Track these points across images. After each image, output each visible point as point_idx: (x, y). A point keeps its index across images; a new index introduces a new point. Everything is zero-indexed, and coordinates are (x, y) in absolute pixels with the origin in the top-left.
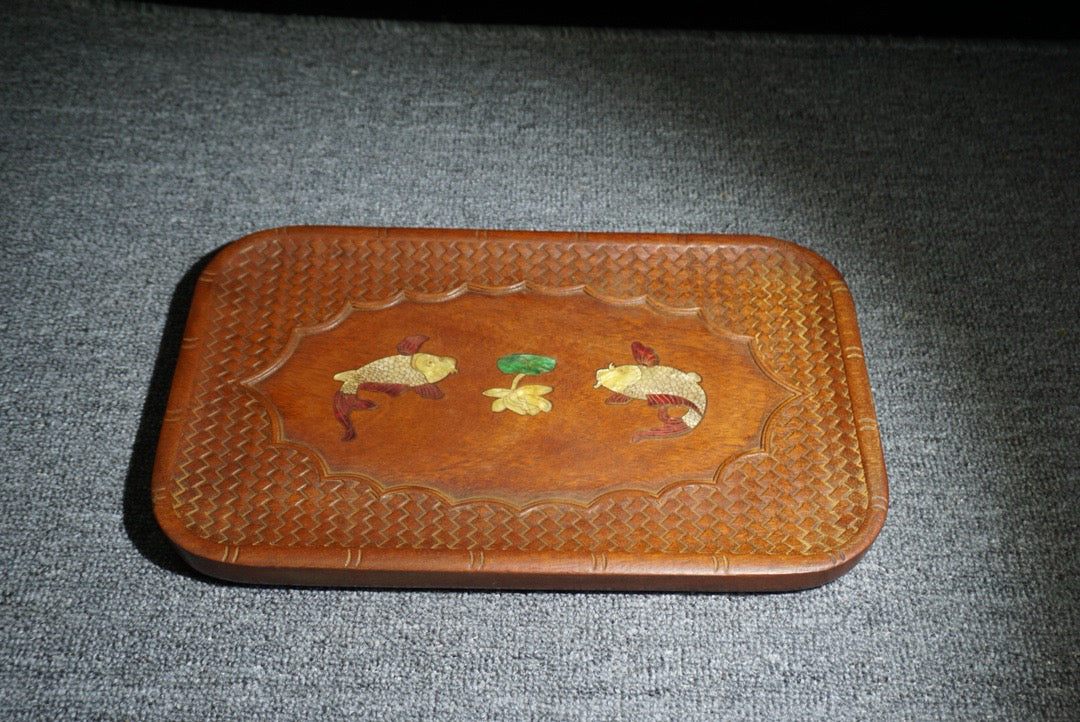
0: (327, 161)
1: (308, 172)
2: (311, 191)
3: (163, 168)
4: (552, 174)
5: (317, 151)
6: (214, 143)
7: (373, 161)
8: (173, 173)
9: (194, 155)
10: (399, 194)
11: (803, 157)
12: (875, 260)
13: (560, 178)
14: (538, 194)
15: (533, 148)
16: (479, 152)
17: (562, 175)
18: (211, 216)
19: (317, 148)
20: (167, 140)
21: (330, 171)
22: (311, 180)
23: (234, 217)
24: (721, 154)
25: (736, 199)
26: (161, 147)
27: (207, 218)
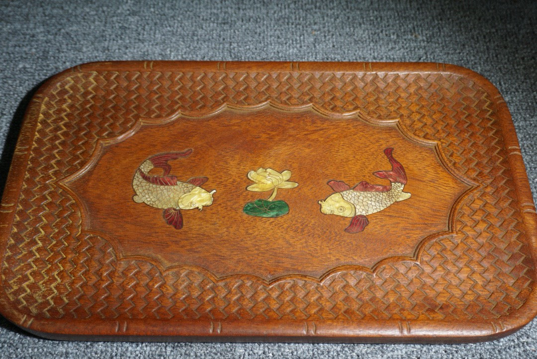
0: (131, 19)
1: (117, 27)
2: (120, 41)
3: (13, 27)
4: (292, 24)
5: (124, 12)
6: (49, 7)
7: (164, 17)
8: (20, 30)
9: (34, 17)
10: (184, 42)
11: (469, 6)
12: (528, 81)
13: (298, 26)
14: (283, 39)
15: (277, 5)
16: (239, 9)
17: (299, 24)
18: (48, 62)
19: (123, 9)
20: (15, 6)
21: (133, 26)
22: (119, 33)
23: (65, 62)
24: (411, 6)
25: (425, 38)
26: (10, 12)
27: (45, 64)
